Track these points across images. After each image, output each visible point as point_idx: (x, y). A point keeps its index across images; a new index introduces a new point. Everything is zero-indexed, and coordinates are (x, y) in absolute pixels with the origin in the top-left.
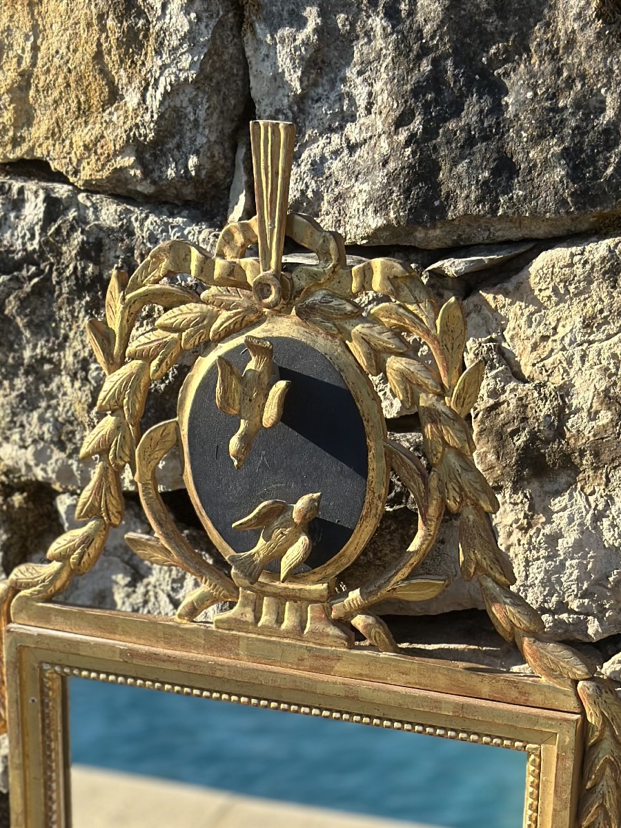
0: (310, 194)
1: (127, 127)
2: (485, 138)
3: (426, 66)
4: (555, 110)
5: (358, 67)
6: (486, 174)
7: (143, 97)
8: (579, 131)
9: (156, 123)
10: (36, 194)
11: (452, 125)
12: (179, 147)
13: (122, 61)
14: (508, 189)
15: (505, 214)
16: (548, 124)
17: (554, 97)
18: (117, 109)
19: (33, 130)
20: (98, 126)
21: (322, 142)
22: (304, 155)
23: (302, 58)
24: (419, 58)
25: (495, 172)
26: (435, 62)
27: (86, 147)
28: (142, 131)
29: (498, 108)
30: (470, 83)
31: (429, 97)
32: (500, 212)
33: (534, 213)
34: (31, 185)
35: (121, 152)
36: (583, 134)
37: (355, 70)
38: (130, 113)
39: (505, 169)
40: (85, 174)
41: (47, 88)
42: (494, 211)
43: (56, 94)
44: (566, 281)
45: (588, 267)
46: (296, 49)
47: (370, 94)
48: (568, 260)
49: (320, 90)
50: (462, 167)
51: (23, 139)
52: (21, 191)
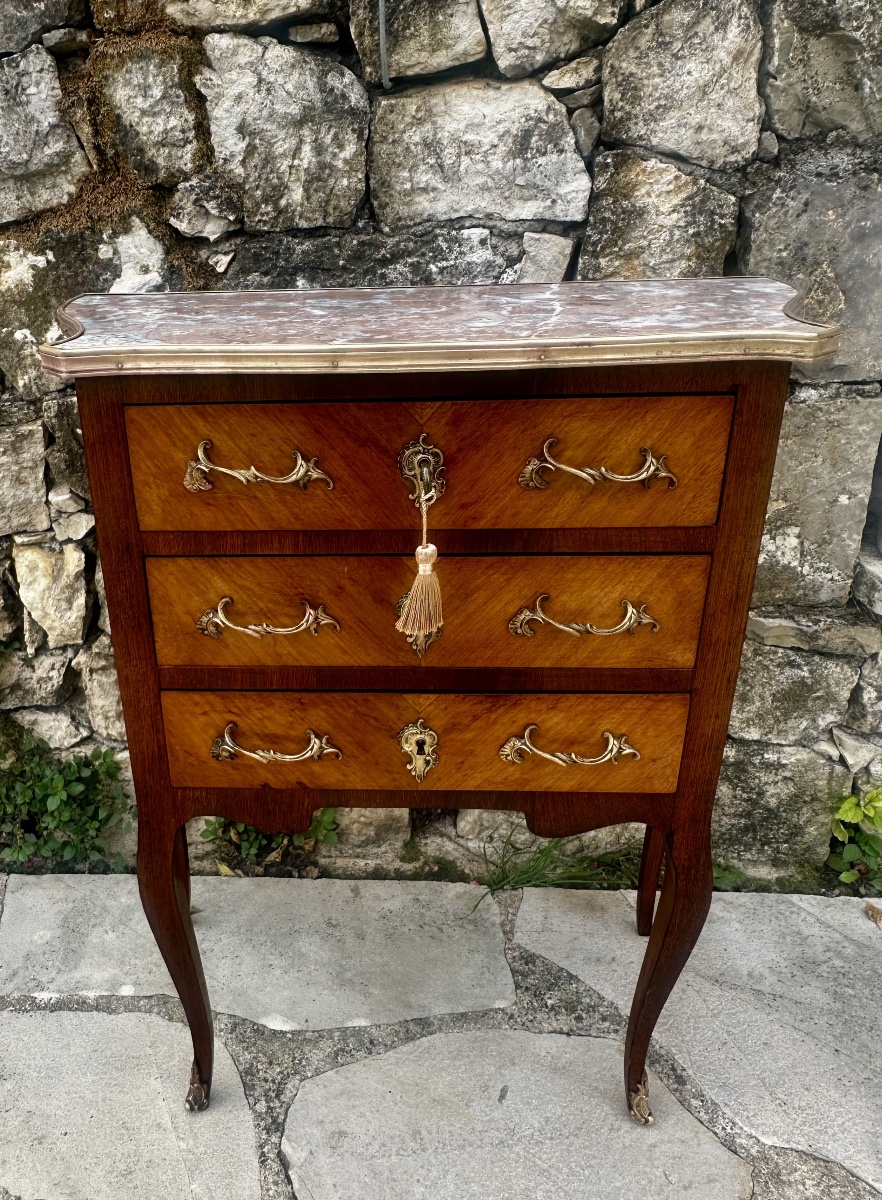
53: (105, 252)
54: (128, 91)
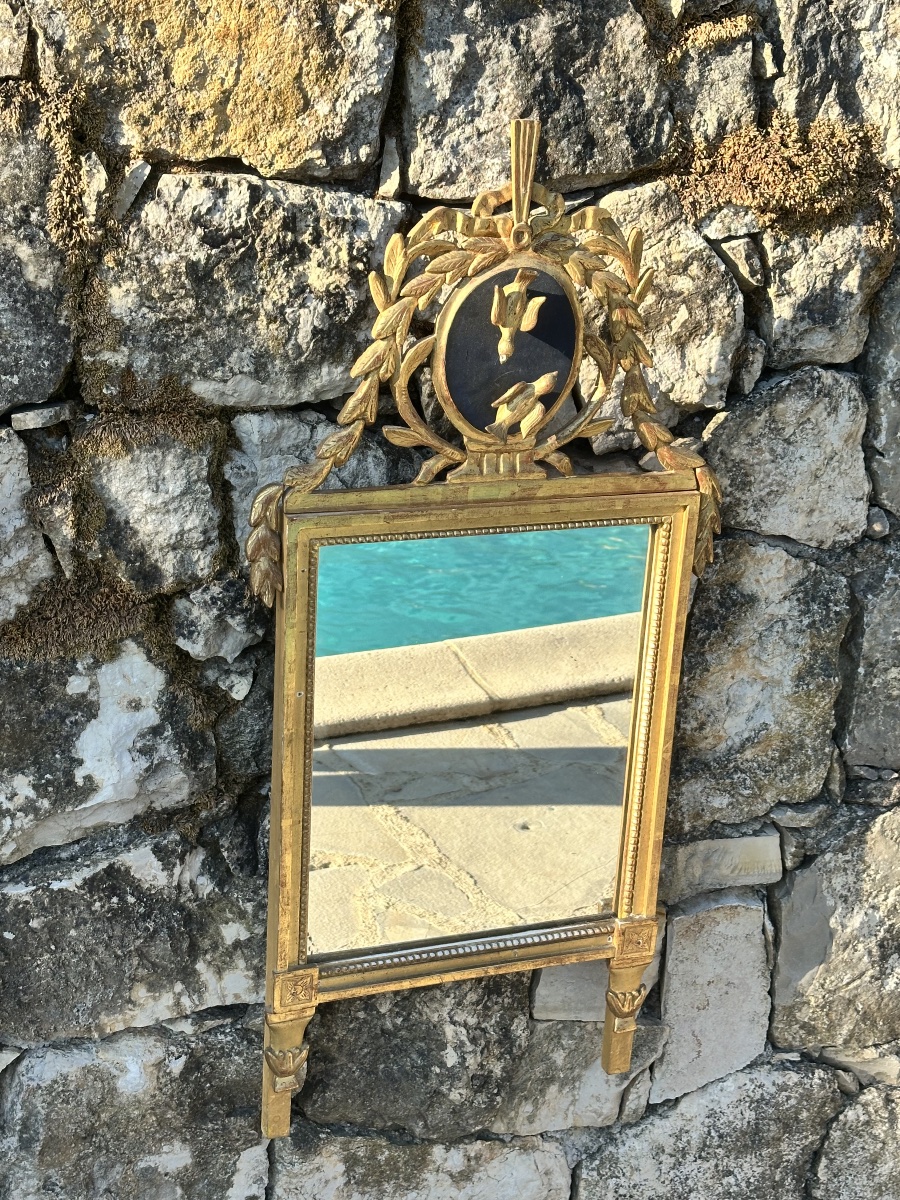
0: (454, 169)
1: (317, 129)
2: (576, 124)
3: (538, 77)
4: (618, 103)
5: (489, 80)
6: (579, 147)
7: (334, 105)
8: (633, 116)
9: (345, 124)
10: (239, 184)
11: (556, 116)
12: (352, 141)
13: (317, 80)
14: (591, 156)
15: (591, 173)
16: (616, 113)
17: (616, 94)
18: (309, 116)
19: (230, 134)
20: (292, 129)
21: (458, 132)
22: (445, 141)
23: (453, 74)
24: (533, 71)
25: (584, 146)
26: (544, 74)
27: (281, 146)
28: (330, 131)
29: (582, 104)
30: (564, 88)
31: (542, 97)
32: (588, 172)
33: (609, 171)
34: (233, 178)
35: (312, 148)
36: (635, 118)
37: (487, 81)
38: (322, 118)
39: (590, 142)
40: (279, 165)
41: (246, 102)
42: (584, 171)
43: (254, 106)
44: (626, 213)
45: (641, 203)
46: (450, 67)
47: (498, 97)
48: (627, 200)
49: (458, 96)
50: (564, 143)
51: (221, 142)
52: (225, 182)
53: (76, 685)
54: (131, 483)
